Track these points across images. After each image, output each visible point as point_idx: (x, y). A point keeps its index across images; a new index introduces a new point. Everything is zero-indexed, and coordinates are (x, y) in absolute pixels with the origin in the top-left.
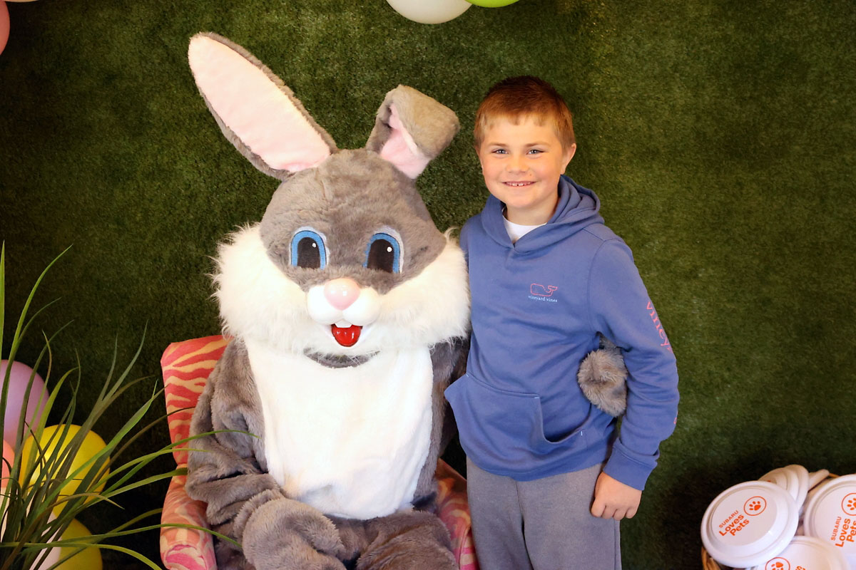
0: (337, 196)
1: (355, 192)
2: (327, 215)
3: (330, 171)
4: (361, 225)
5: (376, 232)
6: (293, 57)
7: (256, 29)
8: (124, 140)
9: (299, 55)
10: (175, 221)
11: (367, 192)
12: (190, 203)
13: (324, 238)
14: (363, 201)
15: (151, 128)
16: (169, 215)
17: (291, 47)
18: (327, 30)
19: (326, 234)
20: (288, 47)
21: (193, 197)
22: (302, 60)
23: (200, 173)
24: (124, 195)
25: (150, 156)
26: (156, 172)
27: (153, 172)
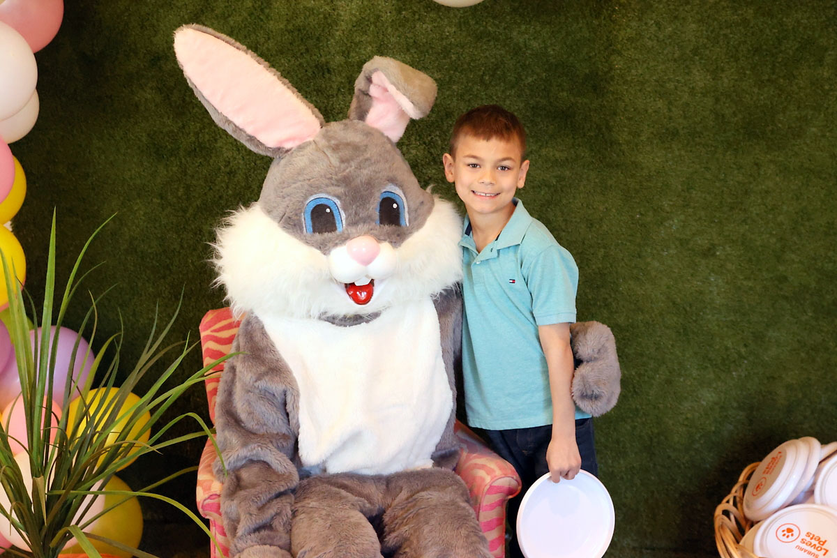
0: (343, 161)
2: (337, 181)
5: (383, 191)
6: (328, 40)
7: (293, 13)
8: (169, 118)
9: (334, 39)
10: (215, 196)
12: (229, 179)
13: (338, 202)
14: (367, 163)
15: (193, 108)
16: (209, 190)
17: (327, 30)
18: (360, 14)
19: (338, 197)
20: (323, 30)
21: (231, 173)
22: (337, 43)
23: (238, 150)
24: (167, 171)
25: (192, 134)
26: (197, 149)
27: (195, 149)
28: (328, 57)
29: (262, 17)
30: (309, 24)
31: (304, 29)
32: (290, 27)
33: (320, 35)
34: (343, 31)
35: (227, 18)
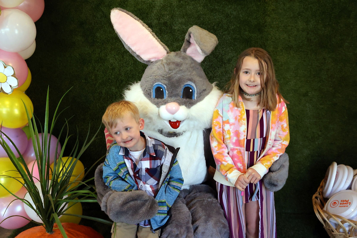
0: (170, 70)
1: (177, 68)
2: (166, 78)
3: (167, 61)
4: (180, 81)
5: (185, 84)
6: (151, 14)
7: (137, 4)
8: (87, 48)
9: (154, 13)
10: (107, 78)
11: (182, 68)
12: (112, 71)
13: (165, 86)
14: (180, 72)
15: (97, 43)
16: (104, 76)
17: (151, 10)
18: (164, 3)
19: (166, 85)
20: (149, 10)
21: (113, 69)
22: (155, 15)
23: (116, 60)
24: (87, 69)
25: (97, 54)
26: (99, 60)
27: (98, 60)
28: (151, 21)
29: (124, 5)
30: (143, 8)
31: (141, 10)
32: (136, 9)
33: (148, 12)
34: (157, 10)
35: (110, 6)
